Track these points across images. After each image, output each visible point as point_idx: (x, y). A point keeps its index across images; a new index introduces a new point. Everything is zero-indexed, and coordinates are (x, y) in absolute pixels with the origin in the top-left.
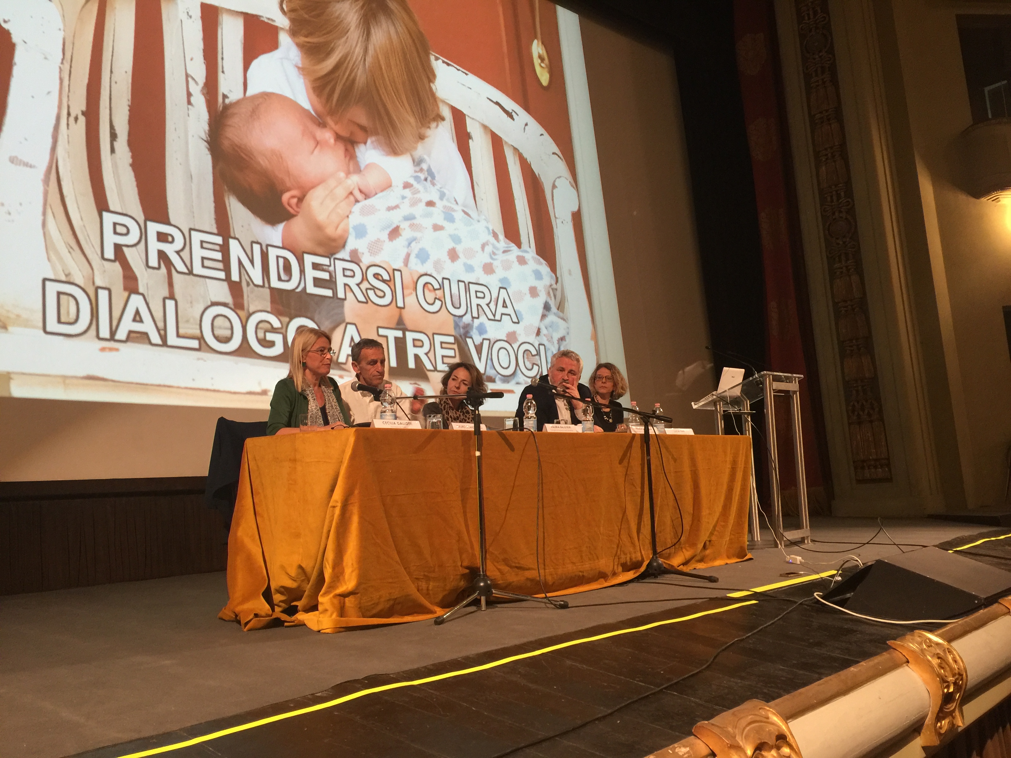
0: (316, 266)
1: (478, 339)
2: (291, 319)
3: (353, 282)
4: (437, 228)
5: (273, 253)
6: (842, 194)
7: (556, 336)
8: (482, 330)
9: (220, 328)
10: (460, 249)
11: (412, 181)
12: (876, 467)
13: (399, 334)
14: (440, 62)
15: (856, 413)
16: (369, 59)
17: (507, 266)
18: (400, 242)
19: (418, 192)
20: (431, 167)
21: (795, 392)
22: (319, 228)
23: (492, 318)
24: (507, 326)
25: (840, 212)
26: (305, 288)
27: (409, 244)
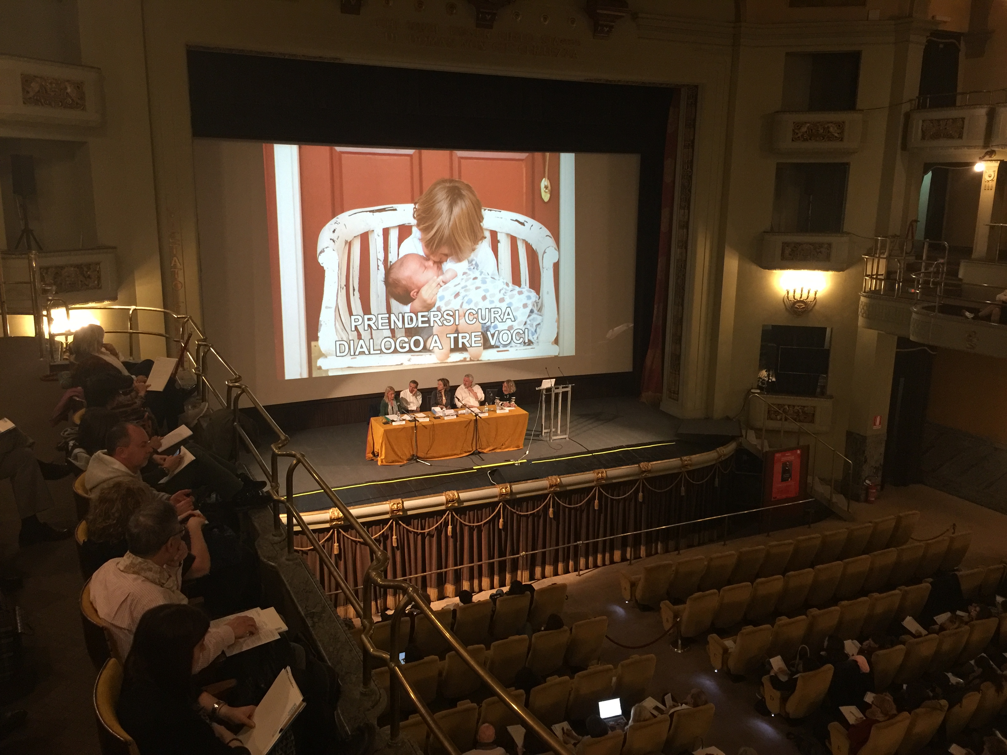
0: (422, 316)
1: (492, 331)
2: (412, 338)
3: (437, 319)
4: (477, 288)
5: (406, 315)
6: (683, 266)
7: (535, 324)
8: (495, 327)
9: (387, 345)
10: (488, 295)
11: (467, 271)
12: (674, 393)
13: (456, 335)
14: (487, 210)
15: (672, 368)
16: (451, 223)
17: (512, 297)
18: (459, 298)
19: (470, 275)
20: (477, 262)
22: (425, 301)
23: (501, 321)
24: (509, 323)
25: (681, 274)
26: (418, 325)
27: (463, 298)
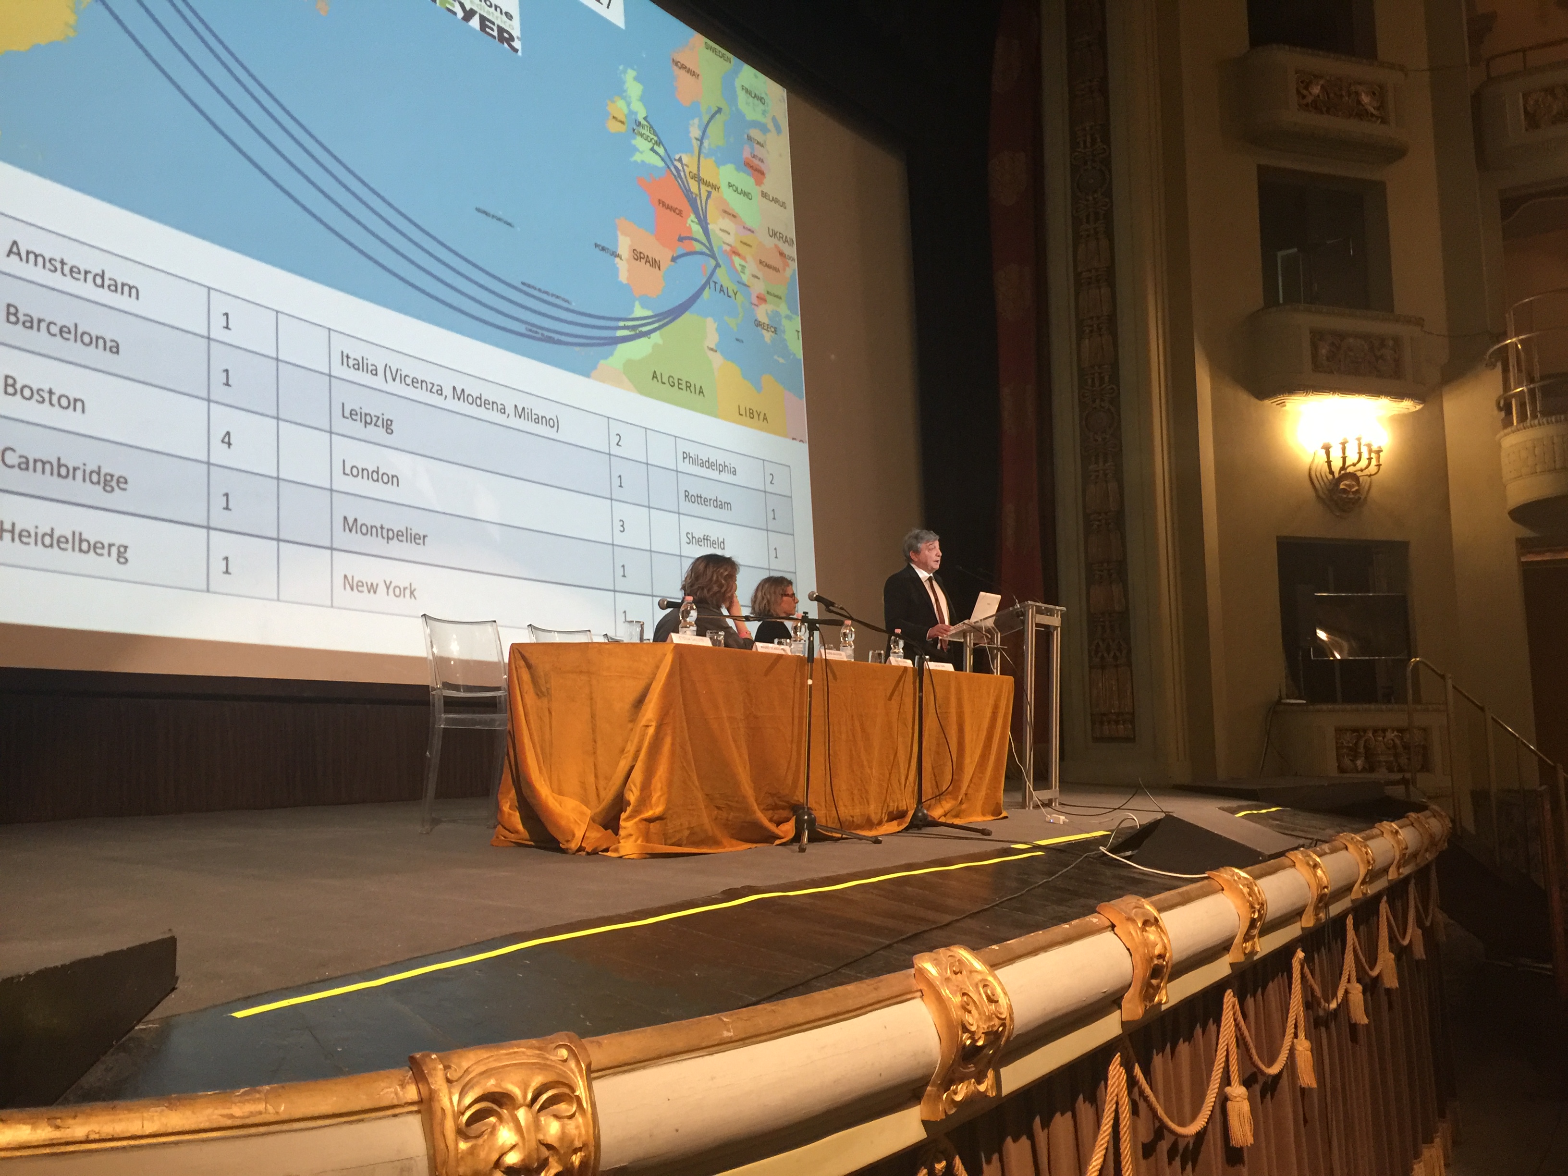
6: (1107, 379)
12: (1117, 723)
15: (1100, 654)
21: (1056, 628)
25: (1102, 400)
